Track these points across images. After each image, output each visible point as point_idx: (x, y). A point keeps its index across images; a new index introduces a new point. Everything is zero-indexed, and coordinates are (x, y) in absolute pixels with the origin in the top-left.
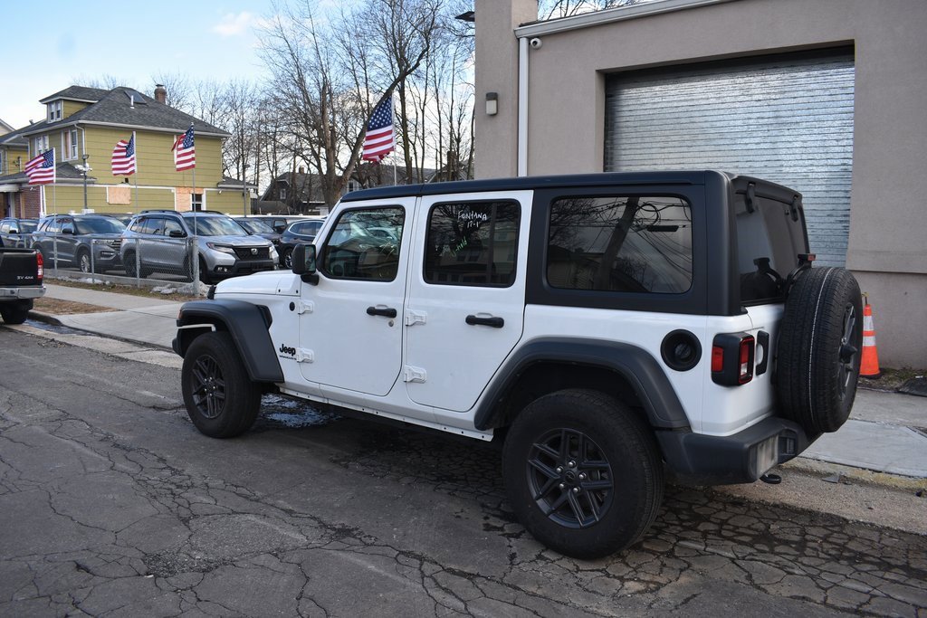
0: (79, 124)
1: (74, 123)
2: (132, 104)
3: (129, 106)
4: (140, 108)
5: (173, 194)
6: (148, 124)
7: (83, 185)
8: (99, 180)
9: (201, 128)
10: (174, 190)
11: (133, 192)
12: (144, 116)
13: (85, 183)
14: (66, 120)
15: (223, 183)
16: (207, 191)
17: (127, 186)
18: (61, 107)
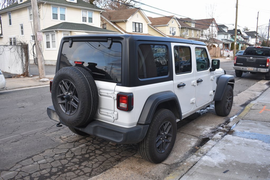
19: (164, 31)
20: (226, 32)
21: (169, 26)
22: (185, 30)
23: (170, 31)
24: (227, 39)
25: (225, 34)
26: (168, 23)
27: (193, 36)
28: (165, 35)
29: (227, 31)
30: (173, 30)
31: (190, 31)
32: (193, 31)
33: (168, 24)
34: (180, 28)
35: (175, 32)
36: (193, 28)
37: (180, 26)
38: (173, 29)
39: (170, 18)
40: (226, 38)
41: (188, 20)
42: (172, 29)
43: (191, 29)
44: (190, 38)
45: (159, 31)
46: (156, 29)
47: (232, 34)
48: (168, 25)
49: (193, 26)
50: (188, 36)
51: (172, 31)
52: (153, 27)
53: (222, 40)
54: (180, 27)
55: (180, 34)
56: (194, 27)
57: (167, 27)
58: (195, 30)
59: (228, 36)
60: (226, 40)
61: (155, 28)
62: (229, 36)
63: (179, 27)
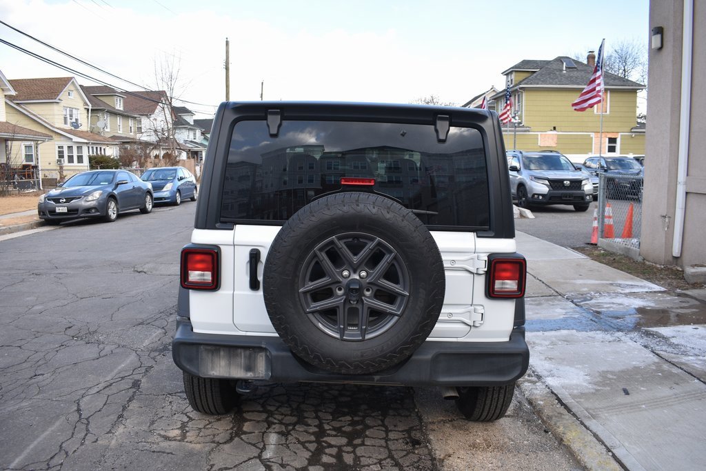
0: (521, 88)
1: (517, 87)
2: (564, 69)
3: (562, 70)
4: (570, 71)
5: (592, 138)
6: (573, 84)
7: (513, 133)
8: (532, 129)
9: (619, 83)
10: (593, 135)
11: (559, 137)
12: (572, 77)
13: (515, 131)
14: (516, 85)
15: (636, 128)
16: (621, 135)
17: (554, 132)
18: (513, 76)
19: (47, 117)
20: (192, 125)
21: (63, 103)
22: (100, 115)
23: (65, 118)
24: (195, 141)
25: (190, 129)
26: (58, 95)
27: (121, 132)
28: (51, 126)
29: (192, 123)
30: (71, 116)
31: (113, 118)
32: (119, 121)
33: (58, 98)
34: (88, 110)
35: (77, 120)
36: (120, 111)
37: (90, 105)
38: (71, 111)
39: (64, 82)
40: (191, 137)
41: (108, 91)
42: (68, 113)
43: (114, 113)
44: (114, 136)
45: (34, 115)
46: (25, 109)
47: (203, 130)
48: (58, 101)
49: (119, 106)
50: (108, 130)
51: (68, 116)
52: (14, 104)
53: (186, 141)
54: (90, 108)
55: (91, 127)
56: (122, 109)
57: (55, 107)
58: (124, 116)
59: (195, 134)
60: (191, 142)
61: (22, 108)
62: (198, 132)
63: (86, 107)
